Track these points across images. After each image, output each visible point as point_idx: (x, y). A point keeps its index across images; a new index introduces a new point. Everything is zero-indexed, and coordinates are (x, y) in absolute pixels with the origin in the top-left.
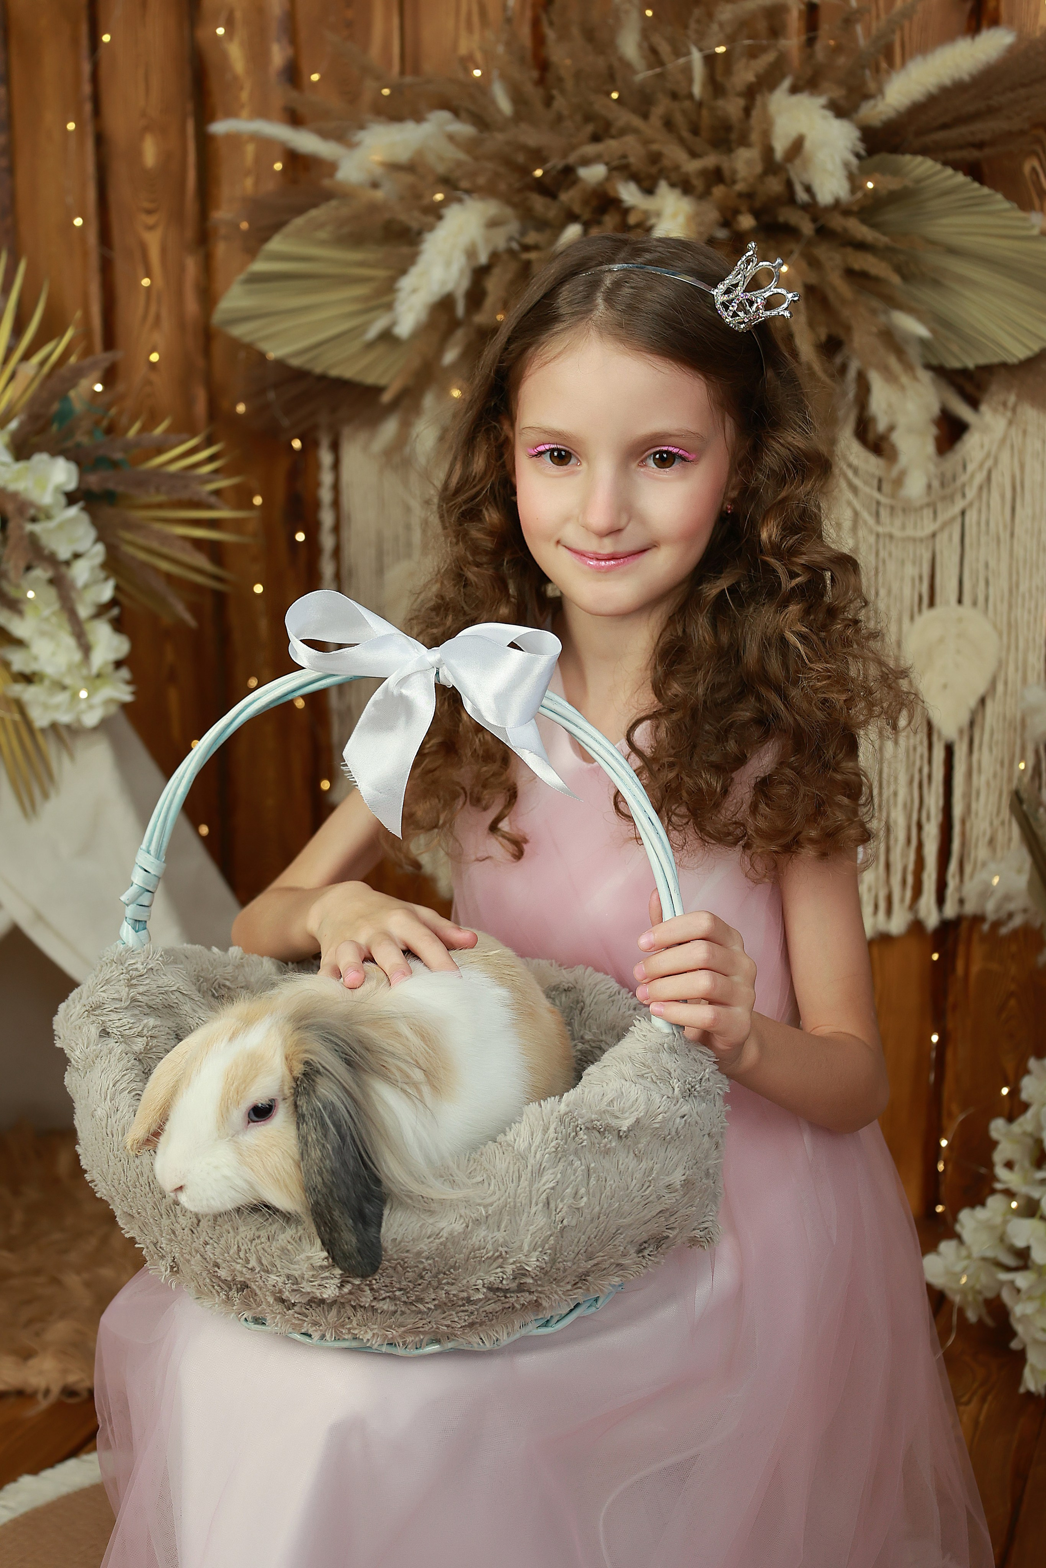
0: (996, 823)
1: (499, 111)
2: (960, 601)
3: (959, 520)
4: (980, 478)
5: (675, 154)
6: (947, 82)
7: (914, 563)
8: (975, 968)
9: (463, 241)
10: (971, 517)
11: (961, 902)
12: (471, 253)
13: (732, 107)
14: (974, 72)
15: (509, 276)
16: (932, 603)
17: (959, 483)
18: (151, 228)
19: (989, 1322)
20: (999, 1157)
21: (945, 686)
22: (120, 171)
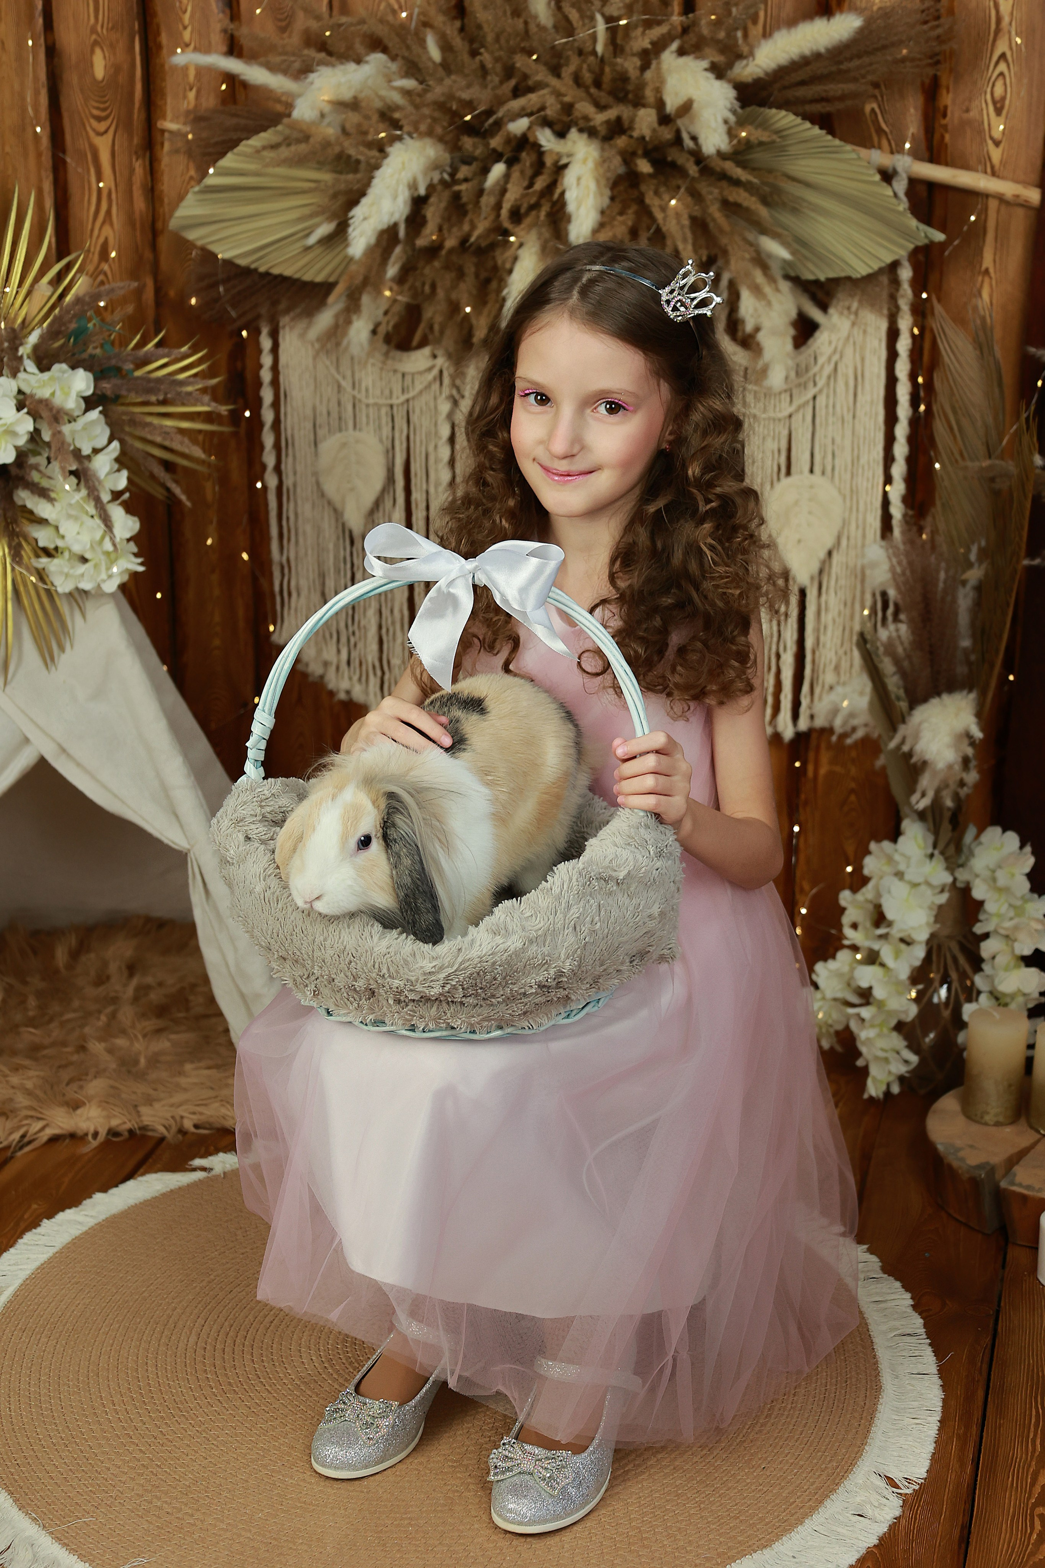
0: (841, 652)
1: (430, 59)
2: (811, 471)
3: (811, 403)
4: (828, 369)
5: (584, 108)
6: (807, 52)
7: (774, 439)
8: (823, 771)
9: (406, 177)
10: (821, 401)
11: (812, 717)
12: (413, 186)
13: (631, 65)
14: (830, 46)
15: (443, 205)
16: (788, 473)
17: (811, 373)
18: (101, 134)
19: (839, 1048)
20: (846, 920)
21: (799, 541)
22: (72, 80)
